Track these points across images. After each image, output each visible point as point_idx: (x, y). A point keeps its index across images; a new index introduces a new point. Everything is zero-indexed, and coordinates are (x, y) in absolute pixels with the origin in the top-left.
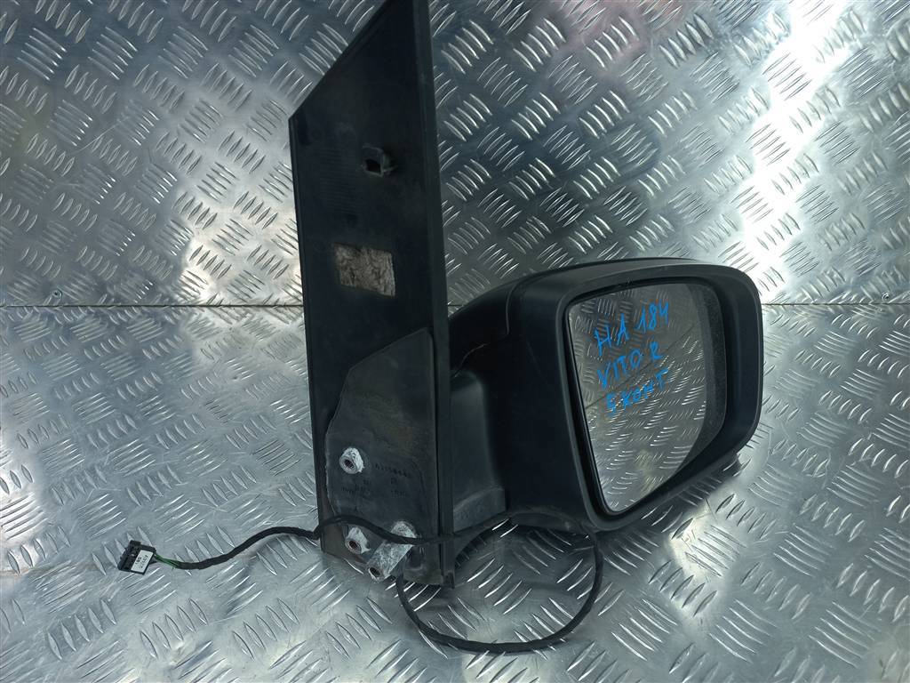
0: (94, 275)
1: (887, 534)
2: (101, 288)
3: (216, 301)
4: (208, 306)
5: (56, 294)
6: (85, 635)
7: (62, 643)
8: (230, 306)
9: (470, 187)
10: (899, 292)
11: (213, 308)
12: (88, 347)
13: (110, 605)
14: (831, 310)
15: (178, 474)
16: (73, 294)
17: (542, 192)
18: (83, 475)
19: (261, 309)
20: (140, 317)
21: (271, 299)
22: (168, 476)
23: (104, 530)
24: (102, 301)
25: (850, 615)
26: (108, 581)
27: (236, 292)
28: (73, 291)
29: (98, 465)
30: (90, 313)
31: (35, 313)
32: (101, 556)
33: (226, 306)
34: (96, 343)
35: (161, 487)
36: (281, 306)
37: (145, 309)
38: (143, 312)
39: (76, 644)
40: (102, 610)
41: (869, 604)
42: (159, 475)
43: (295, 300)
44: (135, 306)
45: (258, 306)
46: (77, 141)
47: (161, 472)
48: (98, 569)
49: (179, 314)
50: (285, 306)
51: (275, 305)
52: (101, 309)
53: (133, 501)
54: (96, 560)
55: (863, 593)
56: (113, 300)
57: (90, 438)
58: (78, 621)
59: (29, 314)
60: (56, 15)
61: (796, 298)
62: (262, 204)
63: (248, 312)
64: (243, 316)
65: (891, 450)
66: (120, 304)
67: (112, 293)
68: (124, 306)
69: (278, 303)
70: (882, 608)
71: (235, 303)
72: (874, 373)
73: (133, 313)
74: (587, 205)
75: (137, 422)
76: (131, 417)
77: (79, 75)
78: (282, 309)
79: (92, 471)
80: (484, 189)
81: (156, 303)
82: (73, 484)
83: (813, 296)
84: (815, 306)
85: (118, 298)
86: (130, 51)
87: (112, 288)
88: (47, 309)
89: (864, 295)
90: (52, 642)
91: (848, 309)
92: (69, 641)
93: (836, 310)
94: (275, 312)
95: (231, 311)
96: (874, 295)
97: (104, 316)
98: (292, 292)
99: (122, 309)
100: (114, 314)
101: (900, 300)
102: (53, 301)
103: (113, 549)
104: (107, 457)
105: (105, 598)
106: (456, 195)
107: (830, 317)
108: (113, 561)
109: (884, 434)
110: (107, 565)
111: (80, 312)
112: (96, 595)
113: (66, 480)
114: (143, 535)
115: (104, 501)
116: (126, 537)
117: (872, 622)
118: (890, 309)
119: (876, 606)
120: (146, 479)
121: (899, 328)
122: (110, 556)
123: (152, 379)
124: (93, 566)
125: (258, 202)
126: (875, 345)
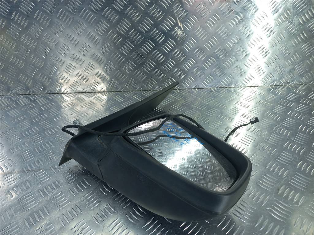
0: (25, 84)
1: (283, 153)
2: (27, 89)
3: (66, 92)
4: (63, 93)
5: (12, 91)
8: (70, 93)
9: (148, 49)
10: (293, 81)
11: (65, 94)
12: (23, 107)
13: (29, 182)
14: (271, 88)
15: (52, 143)
16: (18, 91)
17: (172, 50)
18: (21, 145)
19: (81, 94)
21: (84, 90)
22: (49, 144)
23: (28, 161)
24: (28, 93)
25: (270, 176)
26: (29, 175)
27: (72, 88)
28: (18, 90)
29: (26, 142)
30: (24, 97)
31: (5, 97)
32: (26, 168)
34: (26, 106)
35: (47, 147)
37: (42, 95)
40: (26, 184)
41: (276, 173)
42: (46, 144)
43: (92, 91)
44: (39, 94)
45: (80, 93)
46: (16, 37)
47: (46, 143)
48: (25, 172)
49: (53, 96)
50: (89, 92)
51: (85, 92)
52: (27, 95)
53: (37, 152)
54: (25, 170)
55: (274, 170)
56: (31, 92)
57: (23, 134)
58: (19, 187)
59: (3, 98)
61: (258, 84)
63: (76, 95)
64: (75, 96)
65: (286, 128)
66: (34, 94)
67: (31, 90)
68: (35, 94)
69: (86, 92)
70: (280, 174)
71: (72, 92)
72: (283, 106)
73: (39, 96)
74: (187, 54)
75: (39, 129)
76: (37, 127)
77: (16, 14)
79: (24, 144)
80: (153, 50)
81: (46, 93)
82: (17, 148)
83: (264, 83)
84: (265, 87)
85: (33, 92)
86: (32, 6)
87: (31, 88)
88: (9, 96)
89: (281, 83)
91: (276, 87)
93: (273, 88)
94: (85, 95)
95: (71, 95)
96: (284, 83)
97: (28, 97)
98: (91, 88)
100: (31, 96)
101: (293, 83)
102: (11, 93)
103: (30, 166)
104: (29, 139)
105: (28, 180)
106: (144, 52)
107: (270, 90)
108: (30, 169)
109: (285, 124)
110: (28, 171)
111: (21, 97)
112: (25, 180)
113: (15, 146)
114: (40, 162)
115: (28, 152)
116: (35, 163)
117: (276, 178)
118: (290, 87)
119: (278, 173)
120: (42, 145)
121: (292, 92)
122: (29, 168)
123: (44, 116)
124: (24, 171)
125: (78, 56)
126: (284, 98)
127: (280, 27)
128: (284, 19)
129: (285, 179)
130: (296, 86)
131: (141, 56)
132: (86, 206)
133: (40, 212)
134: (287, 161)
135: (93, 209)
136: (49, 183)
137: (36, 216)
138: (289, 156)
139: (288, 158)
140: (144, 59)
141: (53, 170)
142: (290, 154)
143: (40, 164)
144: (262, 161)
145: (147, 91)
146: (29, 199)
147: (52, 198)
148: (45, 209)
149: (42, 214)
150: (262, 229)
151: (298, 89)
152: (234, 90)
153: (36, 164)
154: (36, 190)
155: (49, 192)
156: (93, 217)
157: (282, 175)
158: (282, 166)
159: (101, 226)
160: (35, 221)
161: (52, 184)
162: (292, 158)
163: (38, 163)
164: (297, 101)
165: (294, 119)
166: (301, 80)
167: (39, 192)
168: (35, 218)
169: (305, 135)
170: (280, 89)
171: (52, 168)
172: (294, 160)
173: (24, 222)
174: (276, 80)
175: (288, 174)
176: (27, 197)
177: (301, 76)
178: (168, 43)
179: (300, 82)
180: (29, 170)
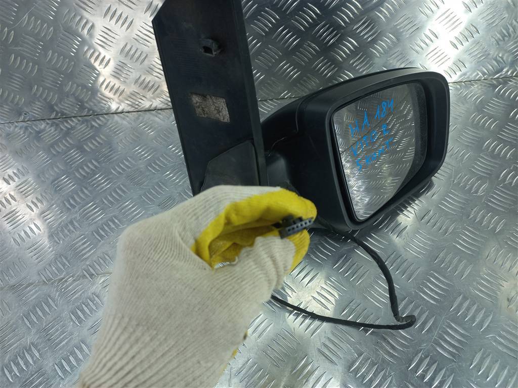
0: (45, 101)
1: (517, 226)
2: (51, 108)
3: (120, 110)
4: (116, 113)
5: (25, 114)
6: (89, 313)
7: (78, 318)
8: (129, 112)
11: (118, 114)
12: (52, 146)
13: (98, 296)
14: (495, 82)
15: (119, 220)
16: (36, 113)
17: (313, 25)
18: (67, 225)
19: (147, 113)
20: (77, 124)
21: (152, 106)
22: (114, 223)
23: (86, 256)
26: (95, 284)
28: (36, 110)
30: (48, 123)
31: (16, 126)
32: (87, 270)
33: (126, 112)
34: (56, 143)
35: (111, 229)
36: (159, 110)
37: (80, 118)
38: (79, 121)
39: (86, 318)
40: (95, 300)
42: (109, 222)
43: (166, 106)
44: (74, 117)
45: (145, 111)
46: (12, 20)
48: (87, 278)
49: (100, 120)
50: (161, 109)
51: (155, 110)
52: (54, 121)
53: (98, 239)
54: (85, 273)
56: (60, 115)
57: (66, 203)
58: (84, 306)
59: (13, 127)
61: (472, 77)
62: (137, 50)
63: (140, 116)
64: (138, 118)
66: (64, 117)
67: (58, 110)
68: (66, 117)
69: (157, 108)
71: (131, 110)
73: (73, 121)
74: (342, 31)
75: (89, 191)
76: (86, 188)
78: (159, 111)
79: (71, 222)
80: (275, 27)
81: (85, 114)
82: (63, 231)
83: (484, 74)
84: (484, 81)
85: (62, 113)
87: (57, 105)
88: (23, 123)
89: (517, 70)
90: (73, 317)
91: (506, 80)
92: (82, 316)
93: (500, 83)
94: (155, 114)
95: (130, 115)
97: (56, 125)
98: (164, 101)
99: (66, 119)
100: (62, 123)
102: (24, 118)
103: (93, 267)
104: (78, 214)
105: (95, 293)
108: (94, 272)
111: (42, 124)
112: (90, 292)
114: (107, 257)
116: (98, 259)
120: (102, 226)
122: (91, 270)
124: (84, 277)
143: (107, 262)
145: (266, 101)
150: (481, 372)
153: (101, 261)
163: (104, 259)
180: (93, 275)
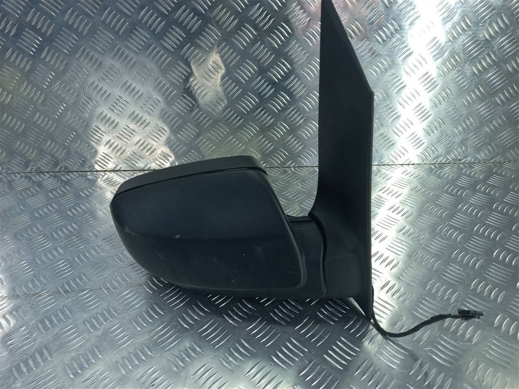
0: (52, 156)
1: (451, 266)
2: (56, 163)
3: (118, 168)
4: (114, 171)
5: (33, 166)
6: (57, 323)
7: (45, 327)
8: (125, 171)
9: (248, 106)
10: (465, 157)
11: (116, 172)
13: (68, 309)
14: (432, 166)
15: (101, 249)
16: (43, 166)
17: (284, 109)
18: (52, 251)
20: (78, 177)
21: (147, 166)
23: (64, 276)
24: (57, 170)
25: (430, 301)
26: (67, 298)
27: (129, 163)
28: (43, 164)
29: (60, 246)
30: (51, 175)
31: (22, 176)
32: (63, 287)
33: (123, 171)
34: (55, 190)
35: (92, 256)
37: (80, 173)
38: (79, 174)
39: (52, 327)
40: (65, 312)
41: (439, 296)
42: (91, 250)
44: (75, 172)
45: (140, 170)
46: (46, 85)
47: (92, 248)
48: (61, 293)
51: (149, 170)
52: (57, 174)
53: (78, 263)
54: (61, 289)
55: (437, 292)
56: (63, 169)
57: (54, 235)
58: (53, 316)
59: (19, 176)
60: (37, 22)
61: (415, 161)
62: (142, 117)
63: (134, 173)
64: (132, 175)
65: (456, 229)
66: (67, 171)
67: (63, 165)
68: (69, 171)
70: (446, 298)
71: (128, 169)
72: (452, 195)
73: (74, 175)
74: (307, 115)
75: (79, 226)
76: (75, 223)
77: (49, 51)
79: (56, 250)
80: (256, 108)
81: (86, 170)
82: (47, 256)
84: (424, 165)
85: (66, 168)
86: (75, 40)
87: (62, 162)
88: (28, 174)
89: (449, 159)
90: (40, 326)
91: (441, 166)
92: (49, 326)
93: (436, 167)
95: (126, 173)
96: (453, 159)
97: (58, 177)
98: (158, 162)
99: (68, 173)
100: (63, 175)
101: (466, 161)
102: (31, 170)
103: (69, 284)
104: (64, 243)
105: (66, 306)
106: (241, 111)
107: (432, 170)
108: (69, 289)
109: (453, 222)
110: (66, 291)
111: (46, 175)
112: (61, 305)
113: (43, 254)
114: (84, 278)
115: (63, 263)
116: (75, 279)
117: (440, 304)
118: (461, 166)
119: (443, 297)
120: (84, 252)
121: (465, 174)
122: (67, 287)
123: (85, 206)
124: (59, 292)
125: (140, 116)
126: (453, 182)
127: (446, 78)
128: (450, 67)
129: (453, 305)
130: (470, 165)
131: (237, 117)
132: (158, 345)
133: (89, 355)
134: (456, 279)
135: (169, 349)
136: (99, 310)
137: (82, 360)
138: (460, 270)
139: (459, 274)
140: (242, 120)
141: (104, 290)
142: (460, 269)
143: (83, 281)
144: (420, 278)
146: (71, 335)
147: (105, 334)
148: (96, 350)
149: (91, 357)
150: (419, 378)
151: (473, 169)
152: (378, 169)
153: (78, 280)
154: (79, 322)
155: (101, 324)
156: (170, 362)
157: (449, 299)
158: (450, 285)
159: (182, 374)
160: (82, 368)
161: (105, 312)
162: (464, 274)
163: (81, 279)
164: (473, 187)
165: (468, 216)
166: (478, 156)
167: (85, 325)
168: (82, 364)
169: (483, 240)
170: (447, 169)
171: (102, 288)
172: (466, 277)
173: (65, 368)
174: (441, 155)
175: (458, 297)
176: (68, 331)
177: (478, 150)
178: (278, 98)
179: (477, 158)
180: (68, 291)
